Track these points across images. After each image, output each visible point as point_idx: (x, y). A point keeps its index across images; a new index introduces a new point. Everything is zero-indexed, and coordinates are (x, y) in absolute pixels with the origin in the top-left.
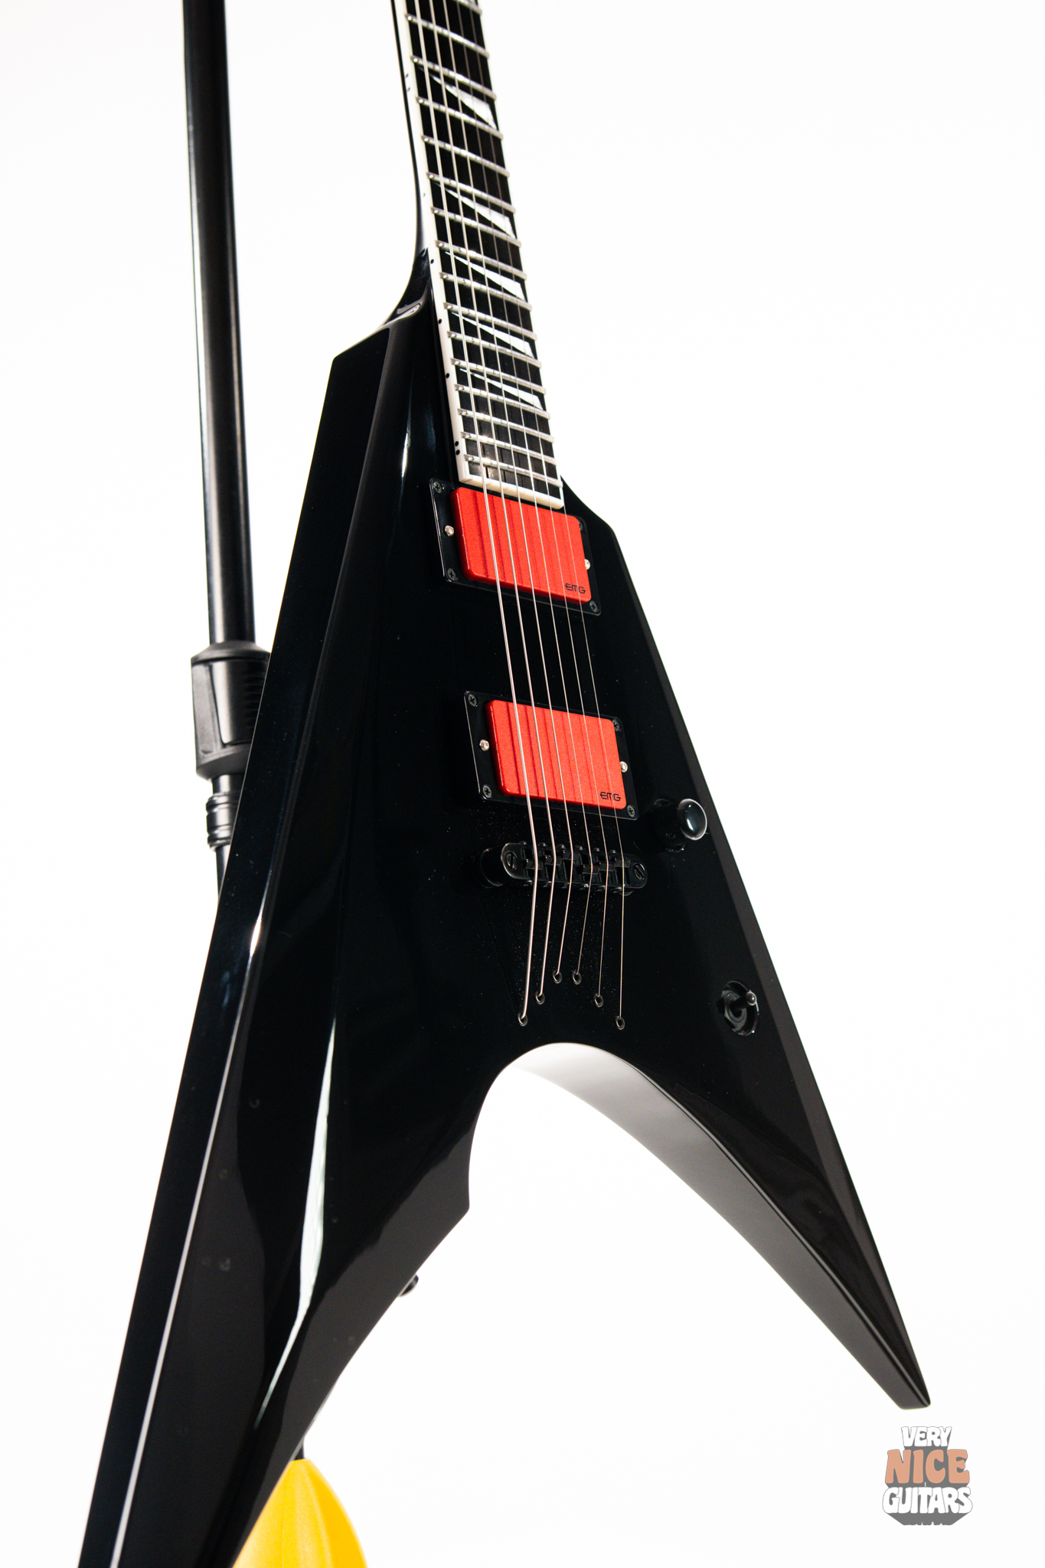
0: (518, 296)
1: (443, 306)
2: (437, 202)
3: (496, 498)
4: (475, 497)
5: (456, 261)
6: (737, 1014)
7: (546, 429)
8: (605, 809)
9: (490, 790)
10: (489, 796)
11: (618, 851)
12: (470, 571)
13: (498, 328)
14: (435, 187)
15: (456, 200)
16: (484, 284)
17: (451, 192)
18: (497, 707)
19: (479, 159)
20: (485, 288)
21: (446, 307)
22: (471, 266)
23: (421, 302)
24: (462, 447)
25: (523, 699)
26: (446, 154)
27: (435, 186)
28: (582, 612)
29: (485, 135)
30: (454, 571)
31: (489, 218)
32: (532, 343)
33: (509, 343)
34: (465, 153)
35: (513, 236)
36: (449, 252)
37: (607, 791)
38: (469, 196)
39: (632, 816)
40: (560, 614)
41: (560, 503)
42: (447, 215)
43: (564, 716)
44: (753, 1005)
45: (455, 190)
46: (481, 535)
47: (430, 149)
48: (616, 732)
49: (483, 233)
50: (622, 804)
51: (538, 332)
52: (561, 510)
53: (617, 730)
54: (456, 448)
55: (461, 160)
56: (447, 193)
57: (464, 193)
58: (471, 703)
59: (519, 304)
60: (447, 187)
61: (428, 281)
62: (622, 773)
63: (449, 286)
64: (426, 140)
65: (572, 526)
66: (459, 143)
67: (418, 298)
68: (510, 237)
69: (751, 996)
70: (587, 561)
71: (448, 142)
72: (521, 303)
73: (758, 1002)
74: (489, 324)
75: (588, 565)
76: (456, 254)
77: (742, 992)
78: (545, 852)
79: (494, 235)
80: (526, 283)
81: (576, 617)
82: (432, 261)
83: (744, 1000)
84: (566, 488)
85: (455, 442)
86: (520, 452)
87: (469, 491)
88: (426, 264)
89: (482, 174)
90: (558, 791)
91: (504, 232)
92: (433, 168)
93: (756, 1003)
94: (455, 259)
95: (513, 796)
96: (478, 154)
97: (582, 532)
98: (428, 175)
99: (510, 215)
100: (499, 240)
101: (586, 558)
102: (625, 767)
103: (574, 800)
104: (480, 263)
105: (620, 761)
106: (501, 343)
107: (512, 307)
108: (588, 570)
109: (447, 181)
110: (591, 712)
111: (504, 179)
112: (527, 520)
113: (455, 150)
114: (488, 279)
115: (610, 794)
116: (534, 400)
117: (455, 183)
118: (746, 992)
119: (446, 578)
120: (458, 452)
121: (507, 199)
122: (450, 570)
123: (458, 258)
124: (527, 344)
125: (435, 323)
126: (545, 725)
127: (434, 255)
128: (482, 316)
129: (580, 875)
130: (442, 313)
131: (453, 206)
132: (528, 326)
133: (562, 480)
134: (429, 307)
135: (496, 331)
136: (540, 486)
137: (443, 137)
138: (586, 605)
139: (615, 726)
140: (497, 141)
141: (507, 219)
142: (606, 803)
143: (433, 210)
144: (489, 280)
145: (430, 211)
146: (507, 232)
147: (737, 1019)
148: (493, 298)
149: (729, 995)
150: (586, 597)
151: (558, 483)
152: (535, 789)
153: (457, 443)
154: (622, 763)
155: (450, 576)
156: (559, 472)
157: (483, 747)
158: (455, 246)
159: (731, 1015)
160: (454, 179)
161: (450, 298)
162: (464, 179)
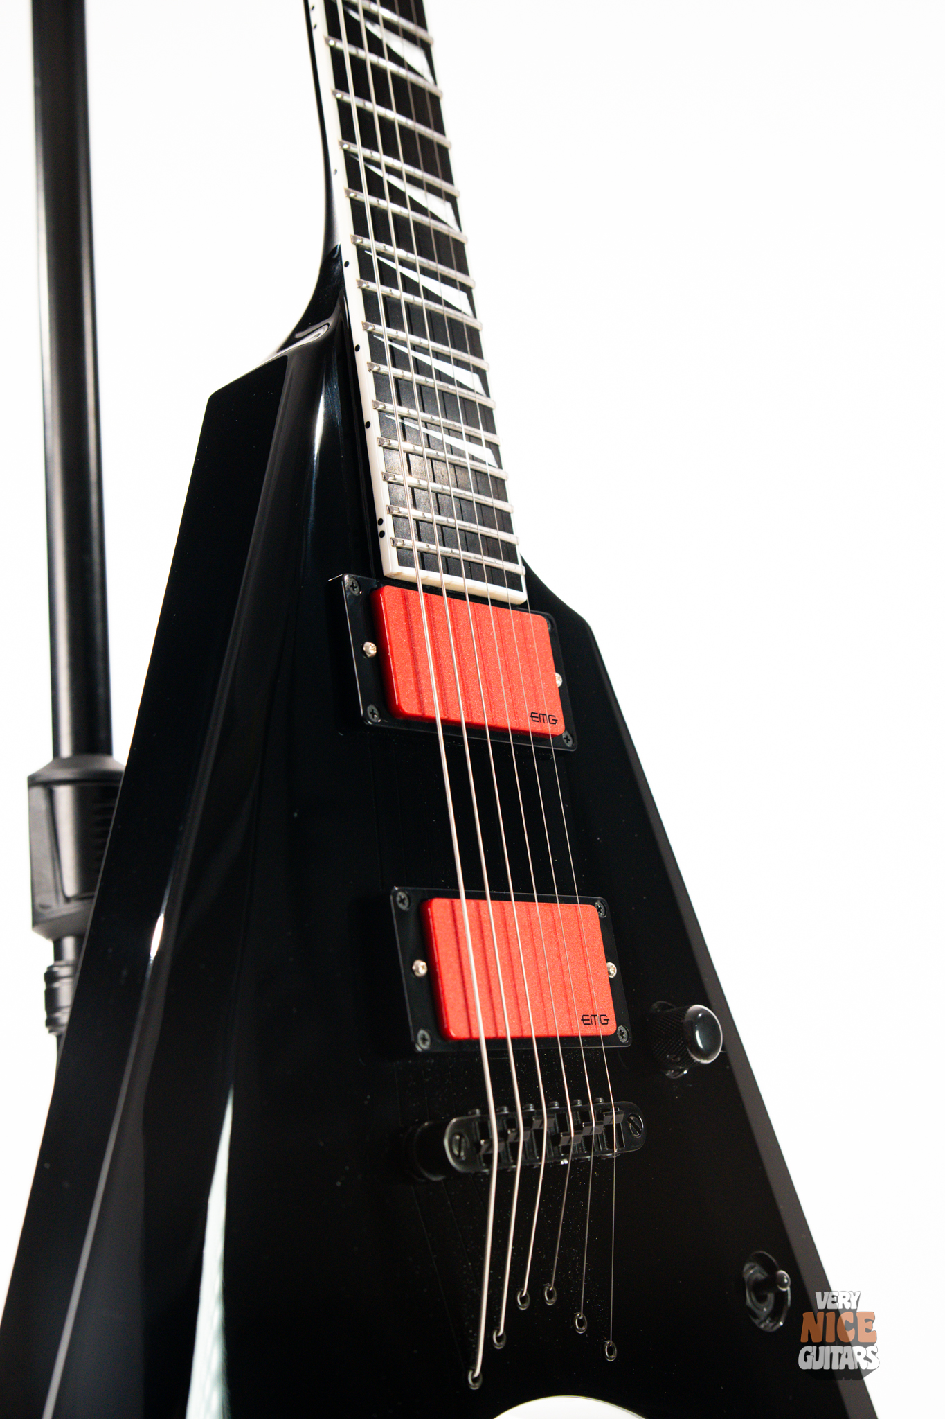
0: (463, 310)
1: (361, 327)
2: (354, 183)
3: (434, 597)
4: (405, 599)
5: (379, 262)
6: (762, 1299)
7: (502, 495)
8: (587, 1039)
9: (427, 1036)
10: (426, 1046)
11: (607, 1099)
12: (399, 707)
13: (437, 355)
14: (350, 161)
15: (380, 179)
16: (419, 295)
17: (373, 168)
18: (439, 908)
19: (410, 123)
20: (420, 301)
21: (365, 328)
22: (401, 270)
23: (331, 321)
24: (388, 527)
25: (475, 892)
26: (365, 116)
27: (350, 159)
28: (553, 748)
29: (419, 91)
30: (376, 707)
31: (424, 204)
32: (482, 374)
33: (452, 376)
34: (392, 115)
35: (456, 228)
36: (370, 250)
37: (590, 1013)
38: (397, 173)
39: (623, 1041)
40: (523, 753)
41: (521, 596)
42: (368, 200)
43: (531, 909)
44: (784, 1290)
45: (378, 165)
46: (413, 653)
47: (344, 108)
48: (600, 918)
49: (416, 224)
50: (610, 1028)
51: (490, 360)
52: (522, 607)
53: (601, 916)
54: (380, 528)
55: (386, 124)
56: (367, 170)
57: (390, 170)
58: (401, 905)
59: (465, 322)
60: (367, 160)
61: (341, 291)
62: (610, 979)
63: (369, 298)
64: (339, 95)
65: (538, 625)
66: (383, 101)
67: (327, 317)
68: (452, 230)
69: (782, 1277)
70: (557, 675)
71: (369, 99)
72: (468, 320)
73: (791, 1287)
74: (425, 351)
75: (559, 681)
76: (379, 253)
77: (771, 1269)
78: (508, 1123)
79: (432, 227)
80: (474, 292)
81: (544, 755)
82: (347, 264)
83: (774, 1282)
84: (530, 574)
85: (378, 519)
86: (468, 529)
87: (397, 590)
88: (337, 268)
89: (415, 141)
90: (525, 1025)
91: (446, 224)
92: (347, 134)
93: (788, 1289)
94: (378, 260)
95: (460, 1042)
96: (409, 116)
97: (552, 634)
98: (341, 144)
99: (451, 199)
100: (438, 234)
101: (557, 672)
102: (612, 969)
103: (546, 1034)
104: (412, 266)
105: (607, 962)
106: (441, 376)
107: (455, 325)
108: (559, 688)
109: (368, 153)
110: (568, 899)
111: (444, 151)
112: (478, 626)
113: (377, 110)
114: (424, 288)
115: (595, 1016)
116: (485, 453)
117: (378, 156)
118: (777, 1270)
119: (366, 717)
120: (383, 534)
121: (448, 178)
122: (370, 708)
123: (382, 259)
124: (476, 377)
125: (351, 350)
126: (505, 925)
127: (349, 254)
128: (416, 339)
129: (556, 1148)
130: (360, 337)
131: (376, 187)
132: (477, 351)
133: (524, 564)
134: (343, 331)
135: (435, 360)
136: (496, 576)
137: (362, 92)
138: (557, 738)
139: (599, 910)
140: (435, 100)
141: (448, 205)
142: (590, 1031)
143: (348, 193)
144: (425, 290)
145: (343, 194)
146: (449, 223)
147: (759, 1305)
148: (431, 314)
149: (752, 1272)
150: (559, 728)
151: (519, 569)
152: (491, 1026)
153: (381, 521)
154: (610, 964)
155: (370, 716)
156: (520, 551)
157: (418, 971)
158: (378, 243)
159: (754, 1298)
160: (376, 149)
161: (371, 315)
162: (390, 150)
